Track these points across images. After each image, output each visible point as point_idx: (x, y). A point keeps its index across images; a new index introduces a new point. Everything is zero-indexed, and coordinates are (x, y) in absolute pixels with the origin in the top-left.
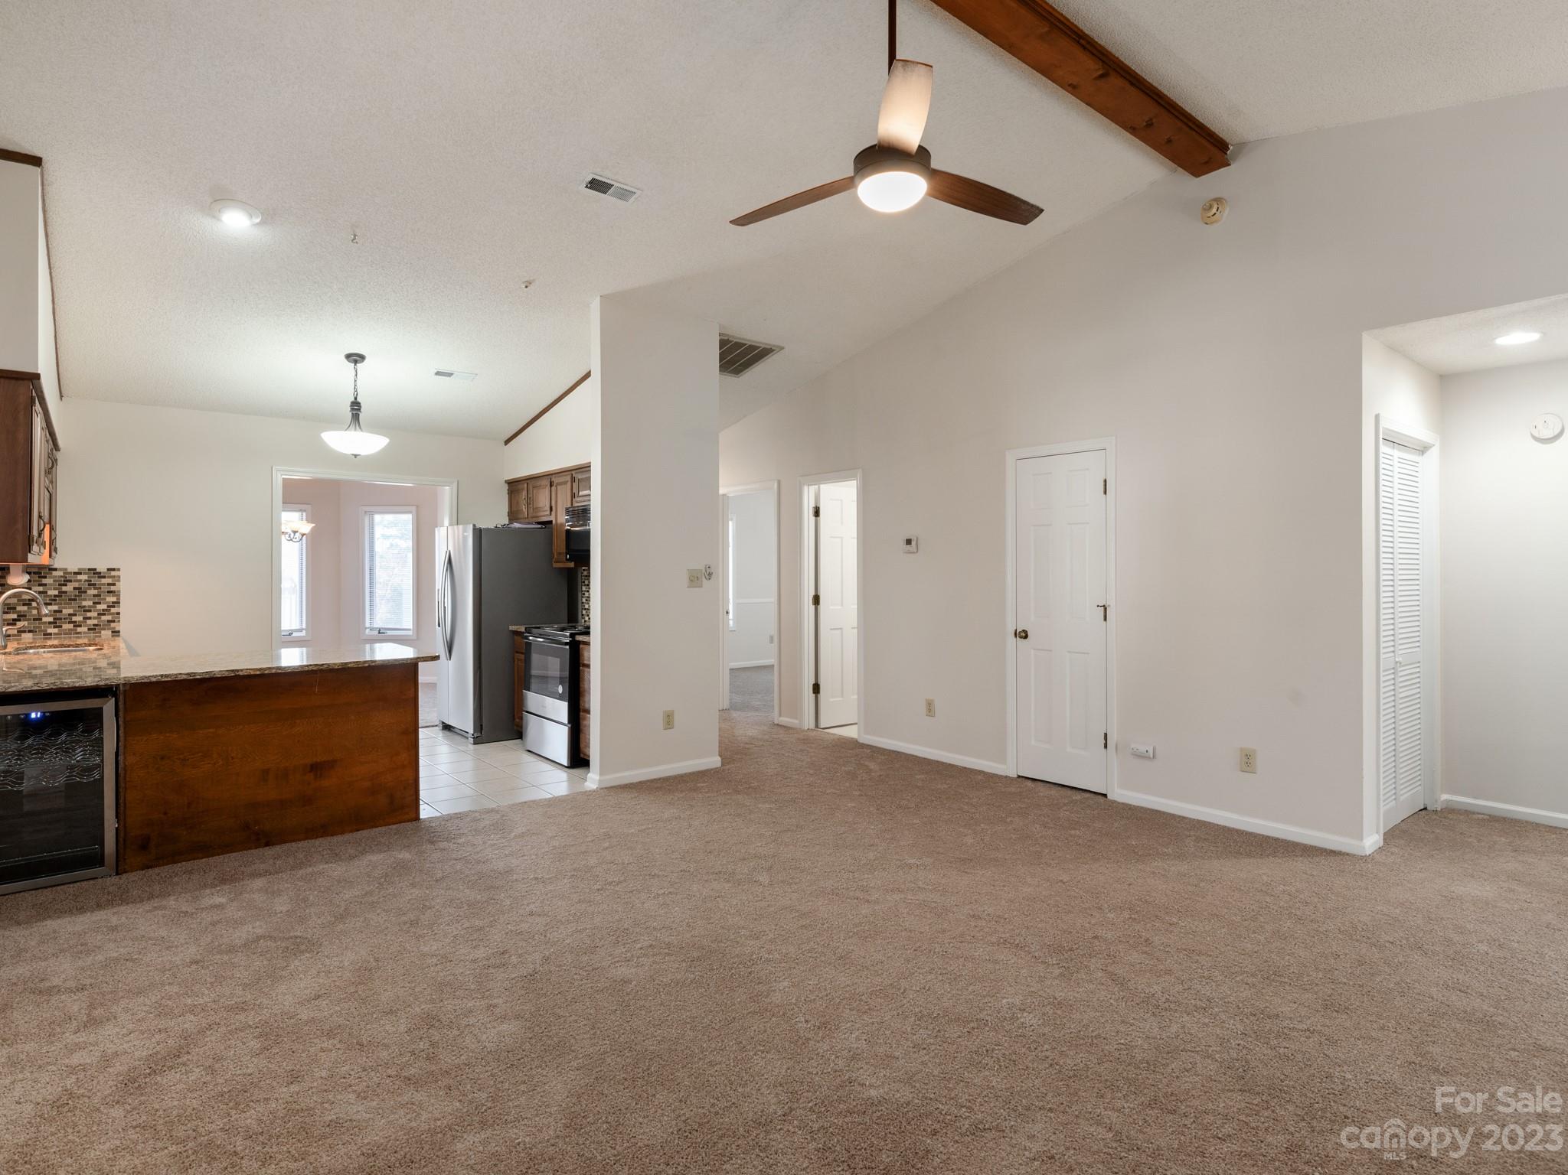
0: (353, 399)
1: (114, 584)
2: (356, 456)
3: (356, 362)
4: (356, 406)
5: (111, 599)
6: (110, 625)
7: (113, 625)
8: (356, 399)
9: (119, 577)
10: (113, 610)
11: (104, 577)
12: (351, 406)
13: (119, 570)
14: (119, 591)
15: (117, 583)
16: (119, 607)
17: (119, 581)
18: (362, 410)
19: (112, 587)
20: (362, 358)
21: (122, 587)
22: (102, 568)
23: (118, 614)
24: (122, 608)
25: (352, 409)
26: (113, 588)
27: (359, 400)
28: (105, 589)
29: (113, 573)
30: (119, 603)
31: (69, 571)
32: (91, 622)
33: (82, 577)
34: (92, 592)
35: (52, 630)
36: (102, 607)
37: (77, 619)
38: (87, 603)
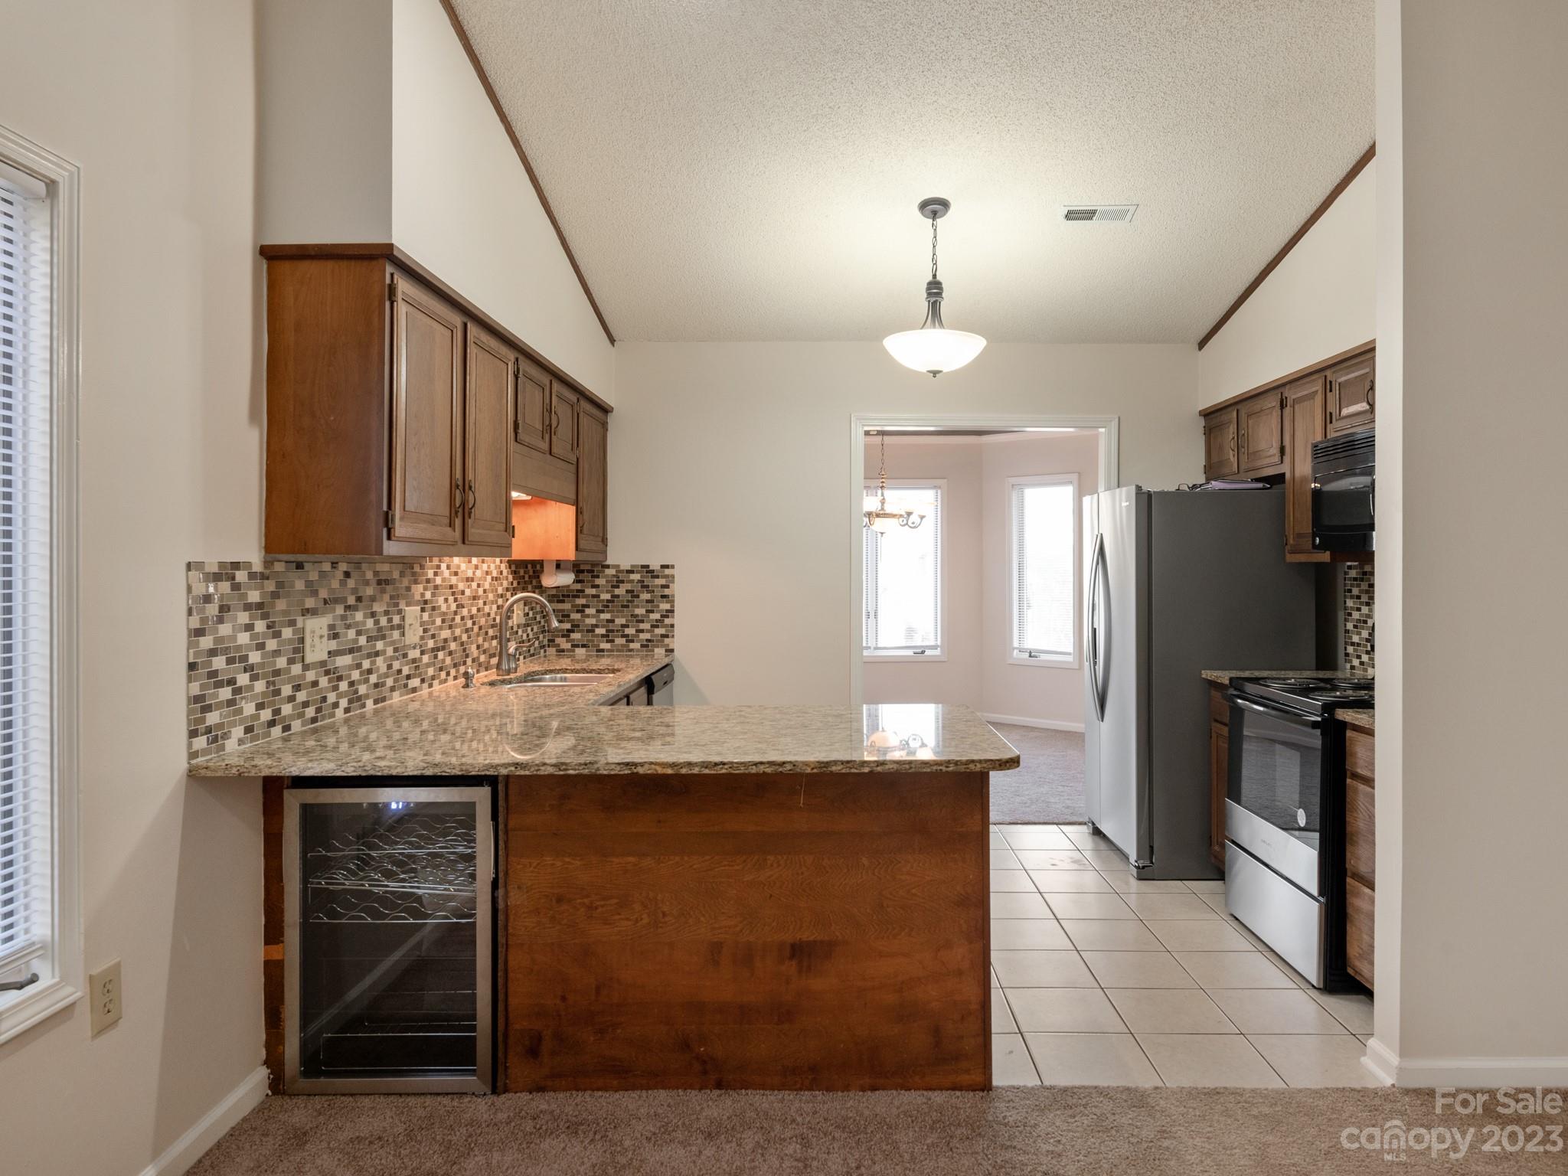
0: (930, 278)
1: (667, 587)
2: (935, 373)
3: (934, 215)
4: (935, 289)
5: (665, 606)
6: (663, 641)
7: (667, 641)
8: (934, 276)
9: (673, 576)
10: (667, 621)
11: (657, 577)
12: (928, 289)
13: (673, 567)
14: (673, 596)
15: (671, 585)
16: (673, 617)
17: (673, 582)
18: (944, 295)
19: (666, 590)
20: (945, 204)
21: (677, 590)
22: (655, 565)
23: (672, 626)
24: (677, 619)
25: (929, 294)
26: (667, 592)
27: (938, 278)
28: (658, 592)
29: (667, 572)
30: (672, 611)
31: (622, 568)
32: (644, 636)
33: (636, 577)
34: (645, 596)
35: (605, 646)
36: (656, 616)
37: (630, 631)
38: (640, 611)
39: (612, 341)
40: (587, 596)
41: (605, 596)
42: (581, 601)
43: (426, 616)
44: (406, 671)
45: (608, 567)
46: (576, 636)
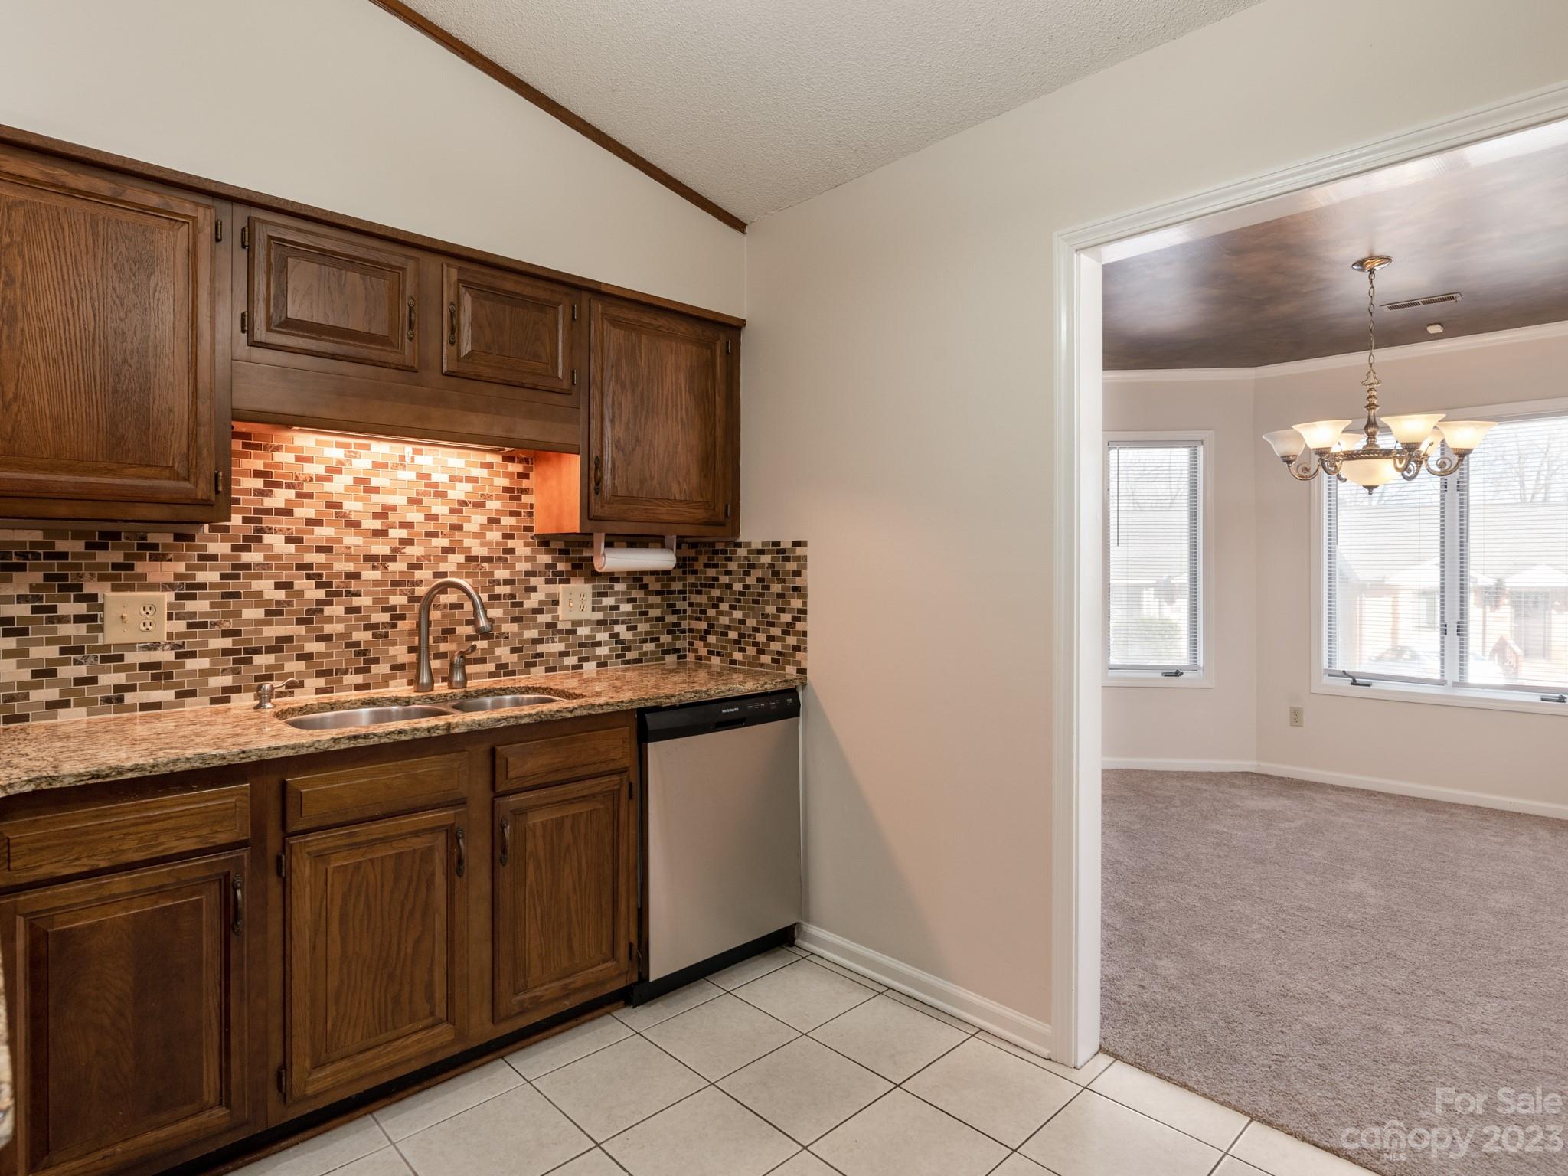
1: (800, 574)
5: (796, 604)
6: (795, 656)
7: (799, 655)
9: (805, 558)
10: (799, 626)
11: (789, 559)
13: (805, 544)
14: (805, 588)
15: (803, 571)
16: (805, 620)
17: (805, 567)
19: (798, 578)
21: (812, 579)
22: (786, 544)
23: (805, 634)
24: (811, 624)
26: (798, 582)
28: (790, 582)
29: (799, 551)
30: (805, 612)
31: (753, 547)
32: (776, 646)
33: (766, 559)
34: (776, 588)
35: (737, 656)
36: (786, 618)
37: (761, 637)
38: (771, 609)
39: (738, 225)
40: (720, 586)
41: (738, 587)
42: (716, 593)
43: (199, 606)
44: (109, 679)
45: (739, 545)
46: (712, 639)
